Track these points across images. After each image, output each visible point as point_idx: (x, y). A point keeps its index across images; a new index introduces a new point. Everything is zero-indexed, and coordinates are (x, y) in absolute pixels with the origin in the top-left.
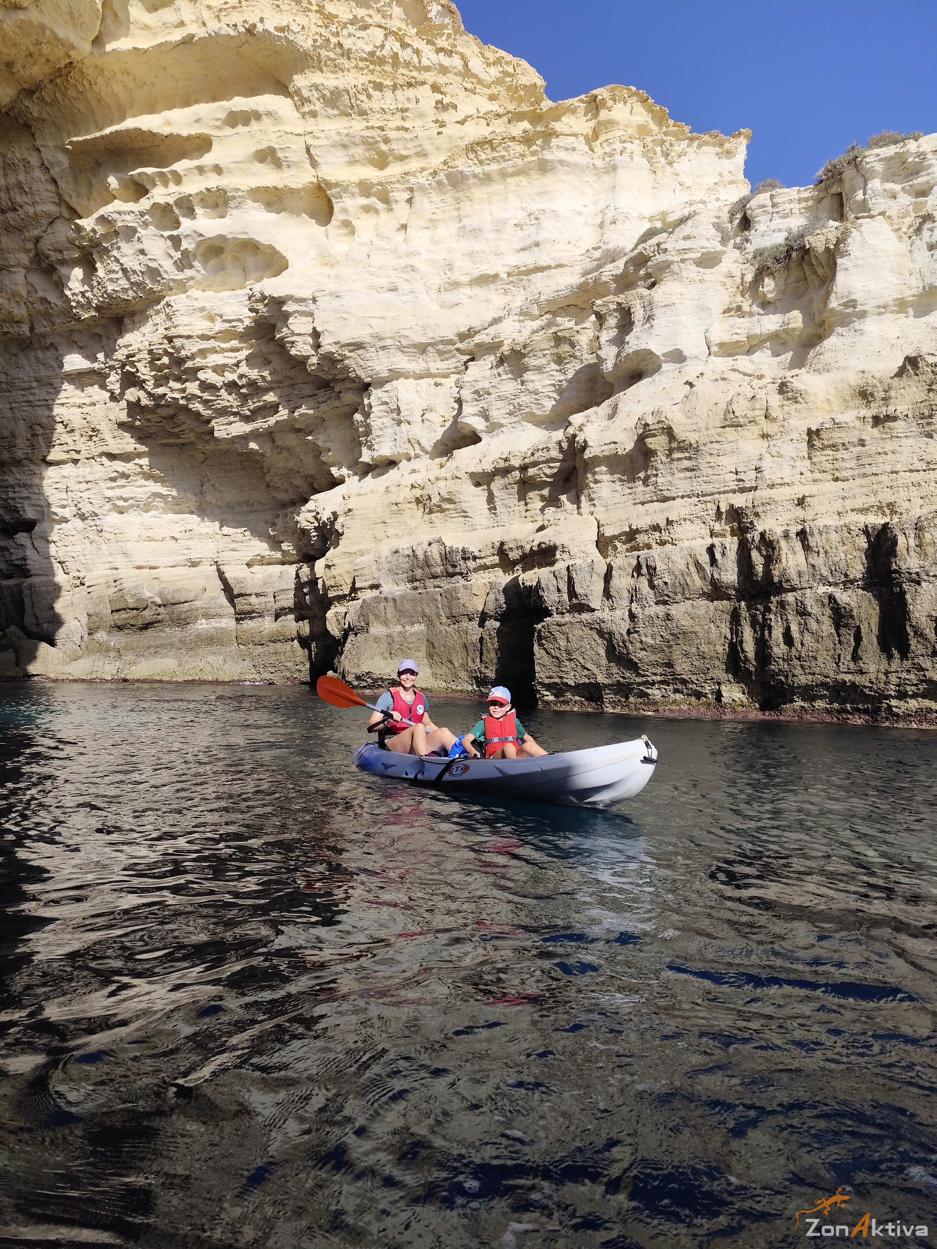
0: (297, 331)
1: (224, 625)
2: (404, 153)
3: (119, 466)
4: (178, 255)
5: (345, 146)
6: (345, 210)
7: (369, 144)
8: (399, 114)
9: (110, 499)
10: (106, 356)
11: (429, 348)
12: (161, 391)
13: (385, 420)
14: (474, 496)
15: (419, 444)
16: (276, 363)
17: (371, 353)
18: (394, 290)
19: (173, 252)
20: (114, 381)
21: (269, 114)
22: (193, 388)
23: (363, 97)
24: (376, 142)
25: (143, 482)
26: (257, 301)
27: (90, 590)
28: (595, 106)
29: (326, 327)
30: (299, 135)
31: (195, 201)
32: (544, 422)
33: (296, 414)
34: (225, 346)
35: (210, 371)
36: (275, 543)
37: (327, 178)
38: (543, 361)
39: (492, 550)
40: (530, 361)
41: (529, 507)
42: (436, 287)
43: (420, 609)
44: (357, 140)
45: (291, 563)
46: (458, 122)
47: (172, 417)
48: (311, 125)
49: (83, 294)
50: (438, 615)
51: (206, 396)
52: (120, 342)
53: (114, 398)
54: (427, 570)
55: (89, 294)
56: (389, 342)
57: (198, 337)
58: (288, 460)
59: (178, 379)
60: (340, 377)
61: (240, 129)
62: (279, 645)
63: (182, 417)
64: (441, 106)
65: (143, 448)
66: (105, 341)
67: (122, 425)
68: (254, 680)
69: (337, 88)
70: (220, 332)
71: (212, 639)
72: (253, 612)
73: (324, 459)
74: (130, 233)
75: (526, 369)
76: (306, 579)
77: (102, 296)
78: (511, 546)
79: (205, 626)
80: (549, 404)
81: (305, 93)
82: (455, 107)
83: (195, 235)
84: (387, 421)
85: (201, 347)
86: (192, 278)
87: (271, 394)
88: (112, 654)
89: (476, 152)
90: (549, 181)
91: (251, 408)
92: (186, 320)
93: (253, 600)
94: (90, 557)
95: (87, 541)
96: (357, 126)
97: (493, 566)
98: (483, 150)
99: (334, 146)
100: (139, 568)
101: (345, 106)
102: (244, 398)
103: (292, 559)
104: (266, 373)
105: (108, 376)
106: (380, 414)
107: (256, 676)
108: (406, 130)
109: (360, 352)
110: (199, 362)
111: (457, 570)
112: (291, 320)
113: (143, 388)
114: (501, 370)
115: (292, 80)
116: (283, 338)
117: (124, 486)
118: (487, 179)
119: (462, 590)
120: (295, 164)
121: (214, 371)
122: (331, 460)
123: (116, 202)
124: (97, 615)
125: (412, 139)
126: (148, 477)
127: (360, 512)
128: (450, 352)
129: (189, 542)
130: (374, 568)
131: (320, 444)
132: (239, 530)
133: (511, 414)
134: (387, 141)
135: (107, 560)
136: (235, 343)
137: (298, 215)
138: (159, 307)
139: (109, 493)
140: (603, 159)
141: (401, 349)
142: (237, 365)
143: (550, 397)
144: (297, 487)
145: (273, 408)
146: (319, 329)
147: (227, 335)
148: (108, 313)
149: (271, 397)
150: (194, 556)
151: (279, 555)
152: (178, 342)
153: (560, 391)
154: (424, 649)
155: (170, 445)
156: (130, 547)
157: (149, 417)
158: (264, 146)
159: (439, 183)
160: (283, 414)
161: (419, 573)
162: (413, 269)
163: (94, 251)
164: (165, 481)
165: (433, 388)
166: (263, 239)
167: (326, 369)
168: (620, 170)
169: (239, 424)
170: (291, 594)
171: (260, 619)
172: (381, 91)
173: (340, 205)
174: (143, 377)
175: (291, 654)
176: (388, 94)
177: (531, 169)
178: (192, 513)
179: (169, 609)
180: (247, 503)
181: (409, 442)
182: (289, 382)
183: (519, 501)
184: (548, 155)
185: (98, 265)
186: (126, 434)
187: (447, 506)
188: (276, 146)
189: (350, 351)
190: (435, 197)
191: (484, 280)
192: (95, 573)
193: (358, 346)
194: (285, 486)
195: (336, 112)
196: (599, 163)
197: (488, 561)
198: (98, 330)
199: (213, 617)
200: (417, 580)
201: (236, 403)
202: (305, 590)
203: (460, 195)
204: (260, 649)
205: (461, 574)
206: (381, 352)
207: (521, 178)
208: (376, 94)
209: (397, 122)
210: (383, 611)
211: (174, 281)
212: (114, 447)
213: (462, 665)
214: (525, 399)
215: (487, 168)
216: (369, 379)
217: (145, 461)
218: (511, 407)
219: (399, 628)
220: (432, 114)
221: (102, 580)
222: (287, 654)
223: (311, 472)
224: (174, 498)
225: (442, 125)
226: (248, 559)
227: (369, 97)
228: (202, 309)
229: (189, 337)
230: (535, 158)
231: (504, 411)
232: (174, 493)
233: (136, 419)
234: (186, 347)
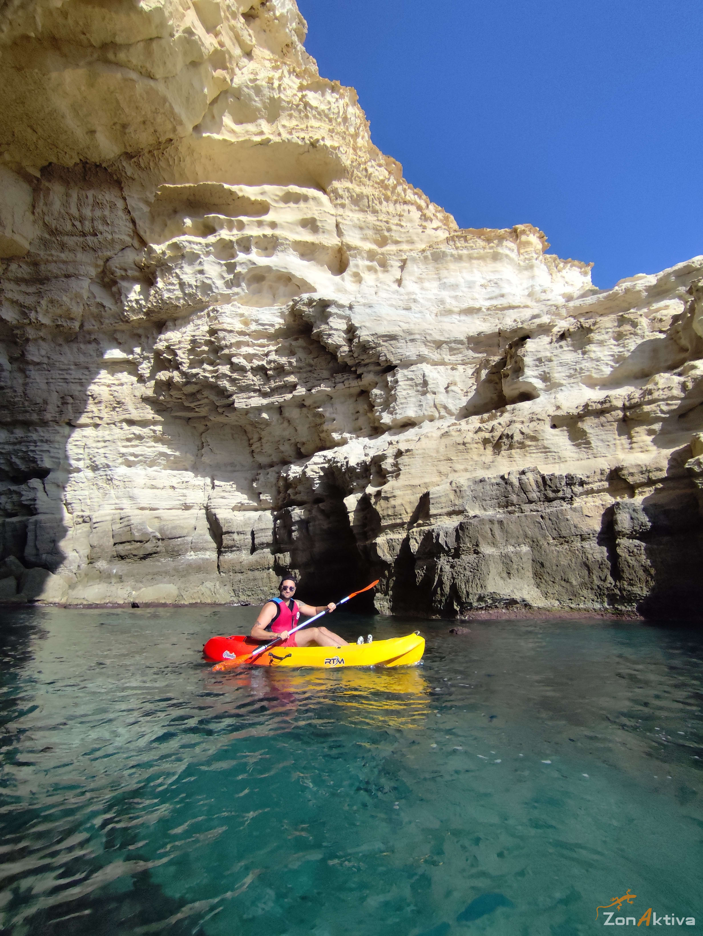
0: (335, 327)
1: (207, 557)
2: (399, 239)
3: (137, 430)
4: (232, 276)
5: (361, 228)
6: (357, 266)
7: (377, 230)
8: (397, 218)
9: (123, 455)
10: (143, 350)
11: (444, 345)
12: (194, 371)
13: (409, 392)
14: (553, 435)
15: (445, 408)
16: (301, 354)
17: (401, 343)
18: (408, 309)
19: (226, 275)
20: (145, 368)
21: (314, 199)
22: (225, 369)
23: (378, 203)
24: (382, 230)
25: (153, 444)
26: (304, 304)
27: (96, 525)
28: (516, 235)
29: (363, 324)
30: (333, 215)
31: (253, 241)
32: (596, 385)
33: (313, 391)
34: (256, 342)
35: (242, 358)
36: (255, 495)
37: (349, 243)
38: (606, 337)
39: (599, 477)
40: (595, 336)
41: (634, 440)
42: (435, 312)
43: (521, 532)
44: (371, 226)
45: (265, 510)
46: (434, 229)
47: (193, 395)
48: (340, 211)
49: (137, 301)
50: (545, 537)
51: (235, 375)
52: (162, 337)
53: (141, 379)
54: (523, 495)
55: (143, 302)
56: (417, 337)
57: (238, 332)
58: (284, 430)
59: (211, 363)
60: (367, 361)
61: (291, 205)
62: (257, 573)
63: (206, 393)
64: (424, 218)
65: (159, 418)
66: (143, 339)
67: (146, 400)
68: (233, 602)
69: (362, 193)
70: (255, 331)
71: (200, 568)
72: (235, 546)
73: (325, 427)
74: (193, 258)
75: (590, 342)
76: (297, 519)
77: (157, 302)
78: (631, 471)
79: (194, 557)
80: (607, 371)
81: (340, 192)
82: (431, 220)
83: (249, 263)
84: (412, 392)
85: (239, 340)
86: (237, 294)
87: (292, 376)
88: (113, 580)
89: (455, 241)
90: (498, 266)
91: (273, 386)
92: (229, 320)
93: (235, 536)
94: (96, 500)
95: (95, 487)
96: (371, 218)
97: (599, 491)
98: (459, 240)
99: (355, 226)
100: (142, 509)
101: (364, 206)
102: (267, 378)
103: (267, 506)
104: (293, 360)
105: (141, 363)
106: (404, 387)
107: (235, 599)
108: (402, 226)
109: (392, 342)
110: (233, 350)
111: (560, 494)
112: (331, 319)
113: (178, 369)
114: (563, 343)
115: (330, 183)
116: (321, 332)
117: (137, 446)
118: (460, 258)
119: (570, 512)
120: (328, 230)
121: (244, 358)
122: (334, 427)
123: (186, 236)
124: (100, 546)
125: (405, 233)
126: (157, 439)
127: (420, 451)
128: (458, 349)
129: (184, 491)
130: (452, 496)
131: (327, 415)
132: (228, 484)
133: (570, 376)
134: (389, 230)
135: (114, 502)
136: (264, 341)
137: (322, 265)
138: (202, 313)
139: (124, 450)
140: (524, 262)
141: (425, 343)
142: (267, 355)
143: (607, 364)
144: (282, 452)
145: (294, 387)
146: (357, 325)
147: (258, 335)
148: (155, 317)
149: (292, 379)
150: (189, 501)
151: (256, 504)
152: (221, 334)
153: (619, 359)
154: (530, 569)
155: (180, 418)
156: (136, 492)
157: (173, 393)
158: (309, 216)
159: (426, 258)
160: (301, 391)
161: (514, 498)
162: (415, 301)
163: (158, 269)
164: (172, 444)
165: (450, 371)
166: (298, 274)
167: (355, 355)
168: (535, 269)
169: (258, 398)
170: (270, 533)
171: (238, 552)
172: (387, 202)
173: (354, 262)
174: (180, 360)
175: (268, 580)
176: (391, 205)
177: (487, 257)
178: (186, 470)
179: (166, 542)
180: (232, 464)
181: (435, 406)
182: (309, 369)
183: (620, 435)
184: (500, 250)
185: (159, 279)
186: (148, 406)
187: (530, 443)
188: (317, 218)
189: (383, 342)
190: (421, 266)
191: (470, 311)
192: (101, 512)
193: (392, 337)
194: (270, 452)
195: (357, 208)
196: (522, 263)
197: (595, 486)
198: (140, 331)
199: (200, 550)
200: (513, 504)
201: (258, 383)
202: (293, 528)
203: (440, 266)
204: (240, 576)
205: (563, 499)
206: (409, 344)
207: (480, 261)
208: (384, 203)
209: (395, 221)
210: (489, 532)
211: (221, 294)
212: (135, 415)
213: (583, 585)
214: (585, 364)
215: (460, 252)
216: (399, 362)
217: (159, 428)
218: (572, 372)
219: (511, 549)
220: (417, 222)
221: (109, 518)
222: (264, 580)
223: (304, 440)
224: (175, 457)
225: (425, 228)
226: (233, 505)
227: (381, 203)
228: (242, 315)
229: (231, 331)
230: (491, 251)
231: (564, 374)
232: (177, 454)
233: (160, 396)
234: (227, 338)
